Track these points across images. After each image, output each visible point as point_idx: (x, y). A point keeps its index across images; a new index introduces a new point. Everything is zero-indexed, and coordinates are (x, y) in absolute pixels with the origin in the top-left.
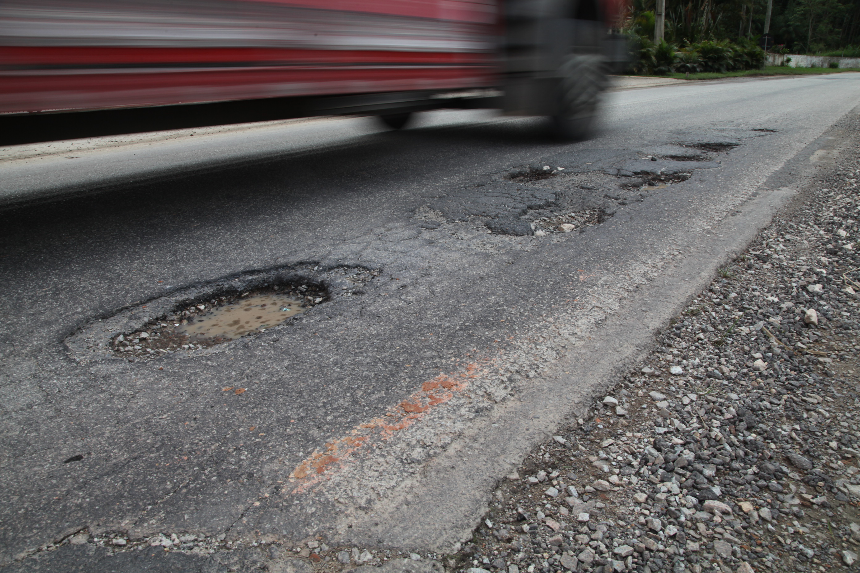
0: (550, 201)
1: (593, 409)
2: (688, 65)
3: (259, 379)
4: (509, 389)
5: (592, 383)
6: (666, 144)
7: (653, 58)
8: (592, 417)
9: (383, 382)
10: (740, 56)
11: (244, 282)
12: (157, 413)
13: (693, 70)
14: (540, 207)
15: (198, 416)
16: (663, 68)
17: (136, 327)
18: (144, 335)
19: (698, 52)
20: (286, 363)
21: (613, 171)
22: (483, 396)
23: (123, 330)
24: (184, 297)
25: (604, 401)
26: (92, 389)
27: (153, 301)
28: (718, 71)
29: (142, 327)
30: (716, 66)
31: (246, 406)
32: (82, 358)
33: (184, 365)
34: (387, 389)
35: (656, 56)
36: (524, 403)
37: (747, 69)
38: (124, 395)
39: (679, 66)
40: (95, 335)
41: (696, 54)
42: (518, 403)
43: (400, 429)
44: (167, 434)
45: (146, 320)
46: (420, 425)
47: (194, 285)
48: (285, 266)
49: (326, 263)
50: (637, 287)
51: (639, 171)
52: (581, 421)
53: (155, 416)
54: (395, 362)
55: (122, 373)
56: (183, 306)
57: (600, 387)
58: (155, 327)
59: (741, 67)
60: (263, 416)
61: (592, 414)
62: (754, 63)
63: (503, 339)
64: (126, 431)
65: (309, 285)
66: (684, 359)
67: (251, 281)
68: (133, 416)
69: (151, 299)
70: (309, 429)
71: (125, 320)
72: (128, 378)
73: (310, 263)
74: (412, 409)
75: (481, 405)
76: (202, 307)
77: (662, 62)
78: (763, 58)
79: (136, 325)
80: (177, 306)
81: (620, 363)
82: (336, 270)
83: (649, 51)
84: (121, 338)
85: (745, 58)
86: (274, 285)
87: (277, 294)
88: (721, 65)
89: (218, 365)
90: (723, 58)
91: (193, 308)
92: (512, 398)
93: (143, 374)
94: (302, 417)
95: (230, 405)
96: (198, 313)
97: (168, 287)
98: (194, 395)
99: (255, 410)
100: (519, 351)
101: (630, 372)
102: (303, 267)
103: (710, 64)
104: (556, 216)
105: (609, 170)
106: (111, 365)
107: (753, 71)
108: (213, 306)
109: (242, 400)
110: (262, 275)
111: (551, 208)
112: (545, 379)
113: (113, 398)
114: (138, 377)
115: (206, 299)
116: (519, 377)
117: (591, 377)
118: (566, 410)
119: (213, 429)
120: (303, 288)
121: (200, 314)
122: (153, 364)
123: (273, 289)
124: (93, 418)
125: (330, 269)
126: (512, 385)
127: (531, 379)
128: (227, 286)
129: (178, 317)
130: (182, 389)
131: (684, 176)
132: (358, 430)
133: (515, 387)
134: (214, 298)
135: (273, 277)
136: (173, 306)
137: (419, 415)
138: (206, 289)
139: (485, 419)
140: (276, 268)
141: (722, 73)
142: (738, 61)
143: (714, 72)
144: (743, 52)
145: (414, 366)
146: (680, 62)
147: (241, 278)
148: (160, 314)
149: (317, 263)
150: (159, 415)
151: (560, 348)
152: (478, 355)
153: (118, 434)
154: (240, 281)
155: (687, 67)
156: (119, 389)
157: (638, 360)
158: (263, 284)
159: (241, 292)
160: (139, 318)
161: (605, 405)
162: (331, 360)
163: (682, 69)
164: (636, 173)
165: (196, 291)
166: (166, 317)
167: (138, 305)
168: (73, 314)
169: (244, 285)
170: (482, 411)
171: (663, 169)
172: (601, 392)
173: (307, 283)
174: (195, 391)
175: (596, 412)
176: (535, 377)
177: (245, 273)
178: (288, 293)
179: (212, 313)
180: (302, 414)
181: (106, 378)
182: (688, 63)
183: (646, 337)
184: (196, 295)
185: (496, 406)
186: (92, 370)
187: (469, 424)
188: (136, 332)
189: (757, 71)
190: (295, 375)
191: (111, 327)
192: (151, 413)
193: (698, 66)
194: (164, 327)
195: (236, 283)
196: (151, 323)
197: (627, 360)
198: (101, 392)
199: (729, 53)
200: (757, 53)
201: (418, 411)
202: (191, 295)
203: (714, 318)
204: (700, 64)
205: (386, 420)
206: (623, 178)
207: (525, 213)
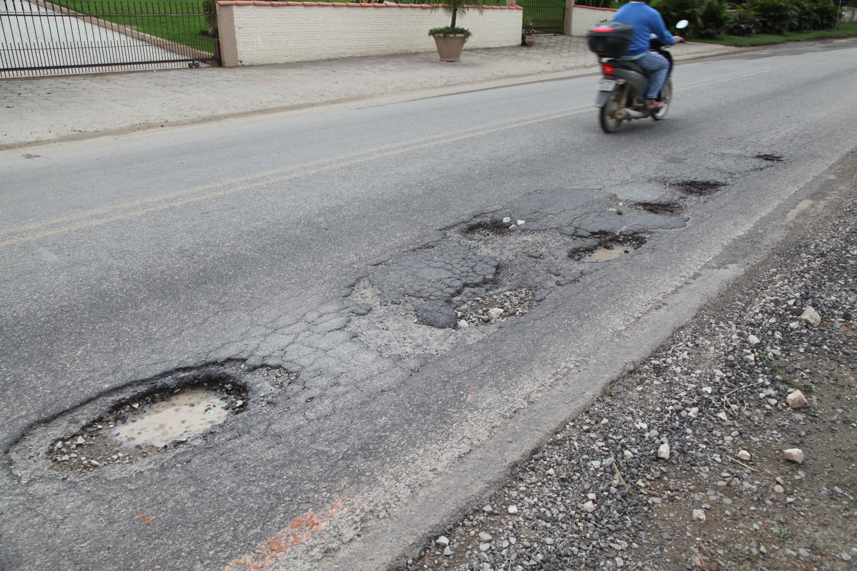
0: (488, 277)
1: (425, 549)
2: (743, 26)
3: (166, 507)
4: (359, 529)
5: (431, 524)
6: (650, 181)
7: (699, 20)
8: (423, 557)
9: (263, 516)
10: (808, 14)
11: (177, 379)
12: (80, 541)
13: (746, 33)
14: (476, 285)
15: (111, 546)
16: (711, 31)
17: (75, 432)
18: (80, 440)
19: (755, 10)
20: (192, 489)
21: (570, 230)
22: (335, 537)
23: (62, 436)
24: (121, 396)
25: (437, 541)
26: (29, 512)
27: (92, 402)
28: (779, 32)
29: (79, 431)
30: (777, 27)
31: (150, 536)
32: (23, 472)
33: (108, 487)
34: (264, 524)
35: (702, 18)
36: (366, 544)
37: (815, 29)
38: (55, 520)
39: (731, 26)
40: (38, 442)
41: (753, 13)
42: (362, 544)
43: (262, 567)
44: (85, 563)
45: (84, 422)
46: (277, 564)
47: (130, 384)
48: (215, 363)
49: (252, 361)
50: (515, 412)
51: (597, 230)
52: (410, 561)
53: (77, 544)
54: (278, 494)
55: (56, 494)
56: (118, 406)
57: (438, 528)
58: (92, 429)
59: (808, 27)
60: (162, 547)
61: (423, 553)
62: (825, 22)
63: (373, 474)
64: (53, 559)
65: (234, 384)
66: (526, 496)
67: (183, 378)
68: (60, 543)
69: (90, 400)
70: (194, 564)
71: (65, 424)
72: (60, 500)
73: (238, 360)
74: (276, 548)
75: (330, 546)
76: (136, 406)
77: (711, 24)
78: (836, 16)
79: (74, 429)
80: (113, 407)
81: (464, 502)
82: (260, 369)
83: (694, 11)
84: (59, 444)
85: (814, 16)
86: (203, 382)
87: (207, 390)
88: (784, 26)
89: (136, 489)
90: (787, 17)
91: (128, 406)
92: (359, 539)
93: (73, 496)
94: (192, 551)
95: (138, 535)
96: (132, 411)
97: (107, 386)
98: (111, 522)
99: (157, 541)
100: (380, 488)
101: (472, 509)
102: (232, 363)
103: (770, 24)
104: (491, 296)
105: (566, 229)
106: (47, 484)
107: (821, 33)
108: (147, 403)
109: (149, 530)
110: (193, 372)
111: (487, 286)
112: (392, 519)
113: (45, 523)
114: (69, 500)
115: (141, 398)
116: (372, 517)
117: (432, 517)
118: (398, 552)
119: (120, 560)
120: (228, 386)
121: (134, 412)
122: (83, 485)
123: (203, 385)
124: (28, 545)
125: (255, 368)
126: (363, 525)
127: (380, 519)
128: (160, 384)
129: (114, 416)
130: (103, 515)
131: (643, 238)
132: (231, 566)
133: (364, 527)
134: (148, 396)
135: (203, 374)
136: (110, 407)
137: (279, 554)
138: (141, 387)
139: (330, 559)
140: (207, 365)
141: (783, 35)
142: (805, 20)
143: (773, 33)
144: (812, 9)
145: (291, 500)
146: (733, 23)
147: (174, 376)
148: (96, 417)
149: (244, 360)
150: (81, 543)
151: (417, 485)
152: (346, 491)
153: (46, 562)
154: (173, 378)
155: (741, 28)
156: (51, 513)
157: (484, 497)
158: (194, 381)
159: (173, 389)
160: (77, 422)
161: (438, 545)
162: (228, 488)
163: (735, 31)
164: (593, 234)
165: (132, 390)
166: (102, 418)
167: (77, 406)
168: (19, 418)
169: (176, 382)
170: (330, 552)
171: (624, 229)
172: (437, 532)
173: (232, 383)
174: (113, 518)
175: (428, 551)
176: (384, 517)
177: (178, 370)
178: (216, 390)
179: (145, 412)
180: (193, 548)
181: (42, 499)
182: (742, 23)
183: (500, 473)
184: (132, 394)
185: (342, 547)
186: (31, 490)
187: (316, 564)
188: (74, 436)
189: (826, 33)
190: (196, 504)
191: (51, 432)
192: (75, 540)
193: (754, 28)
194: (100, 429)
195: (169, 380)
196: (88, 426)
197: (473, 498)
198: (36, 516)
199: (793, 12)
200: (830, 9)
201: (280, 549)
202: (127, 394)
203: (575, 449)
204: (756, 25)
205: (254, 557)
206: (579, 239)
207: (459, 292)
